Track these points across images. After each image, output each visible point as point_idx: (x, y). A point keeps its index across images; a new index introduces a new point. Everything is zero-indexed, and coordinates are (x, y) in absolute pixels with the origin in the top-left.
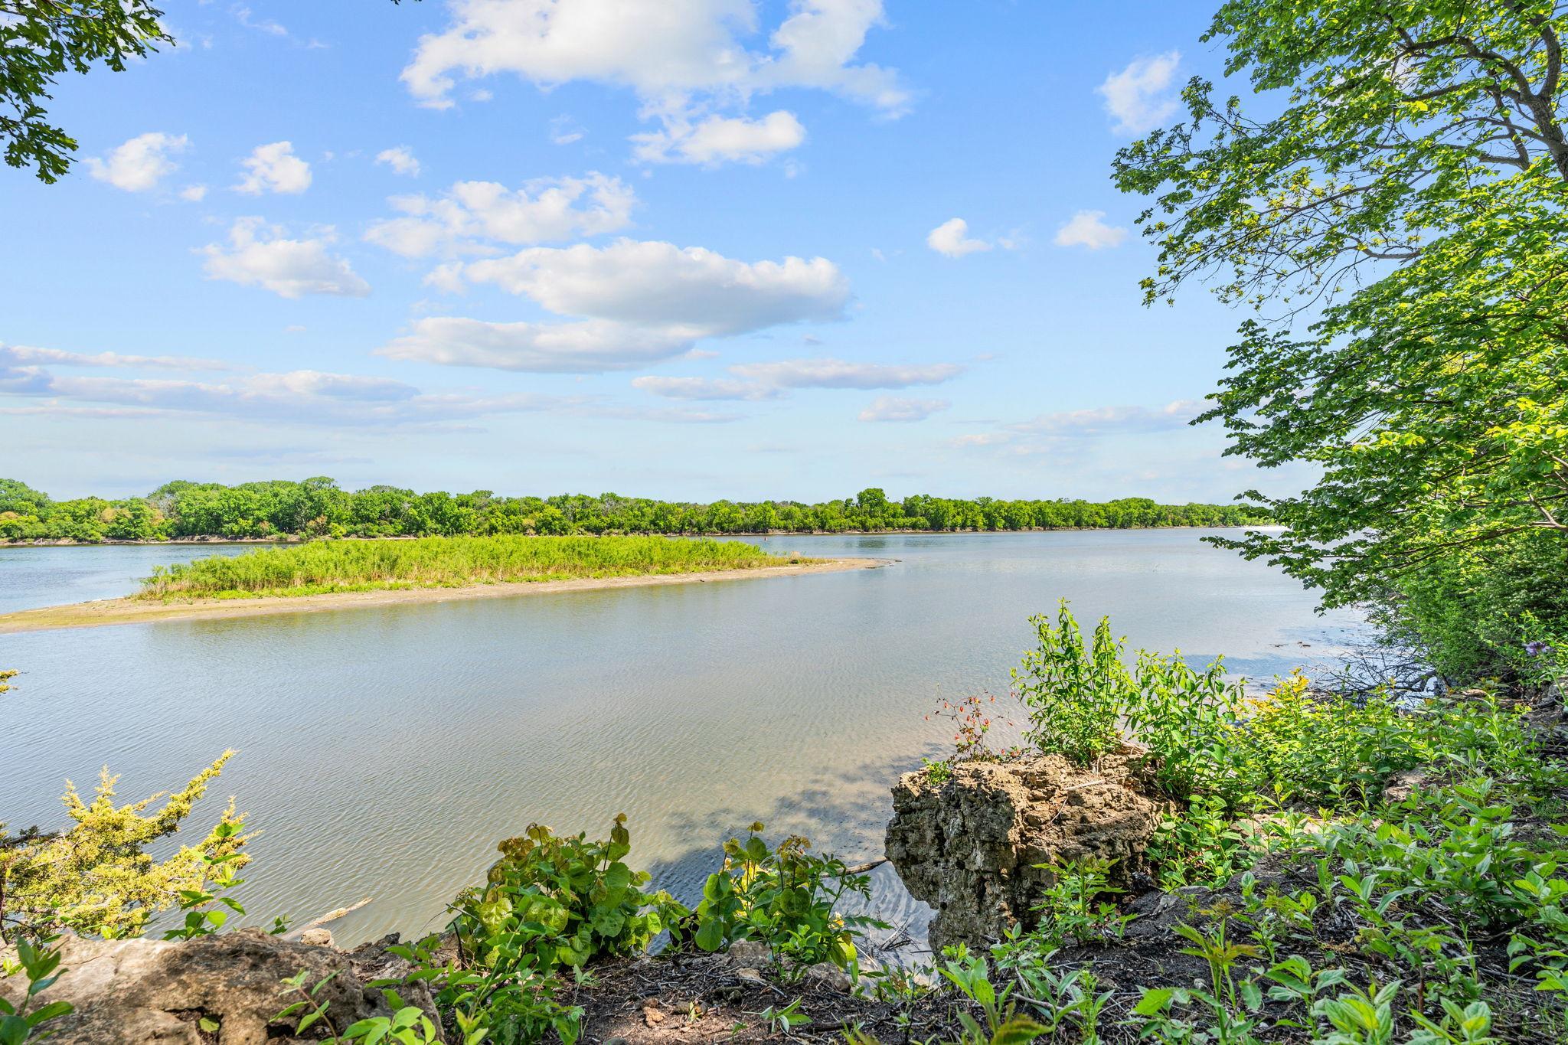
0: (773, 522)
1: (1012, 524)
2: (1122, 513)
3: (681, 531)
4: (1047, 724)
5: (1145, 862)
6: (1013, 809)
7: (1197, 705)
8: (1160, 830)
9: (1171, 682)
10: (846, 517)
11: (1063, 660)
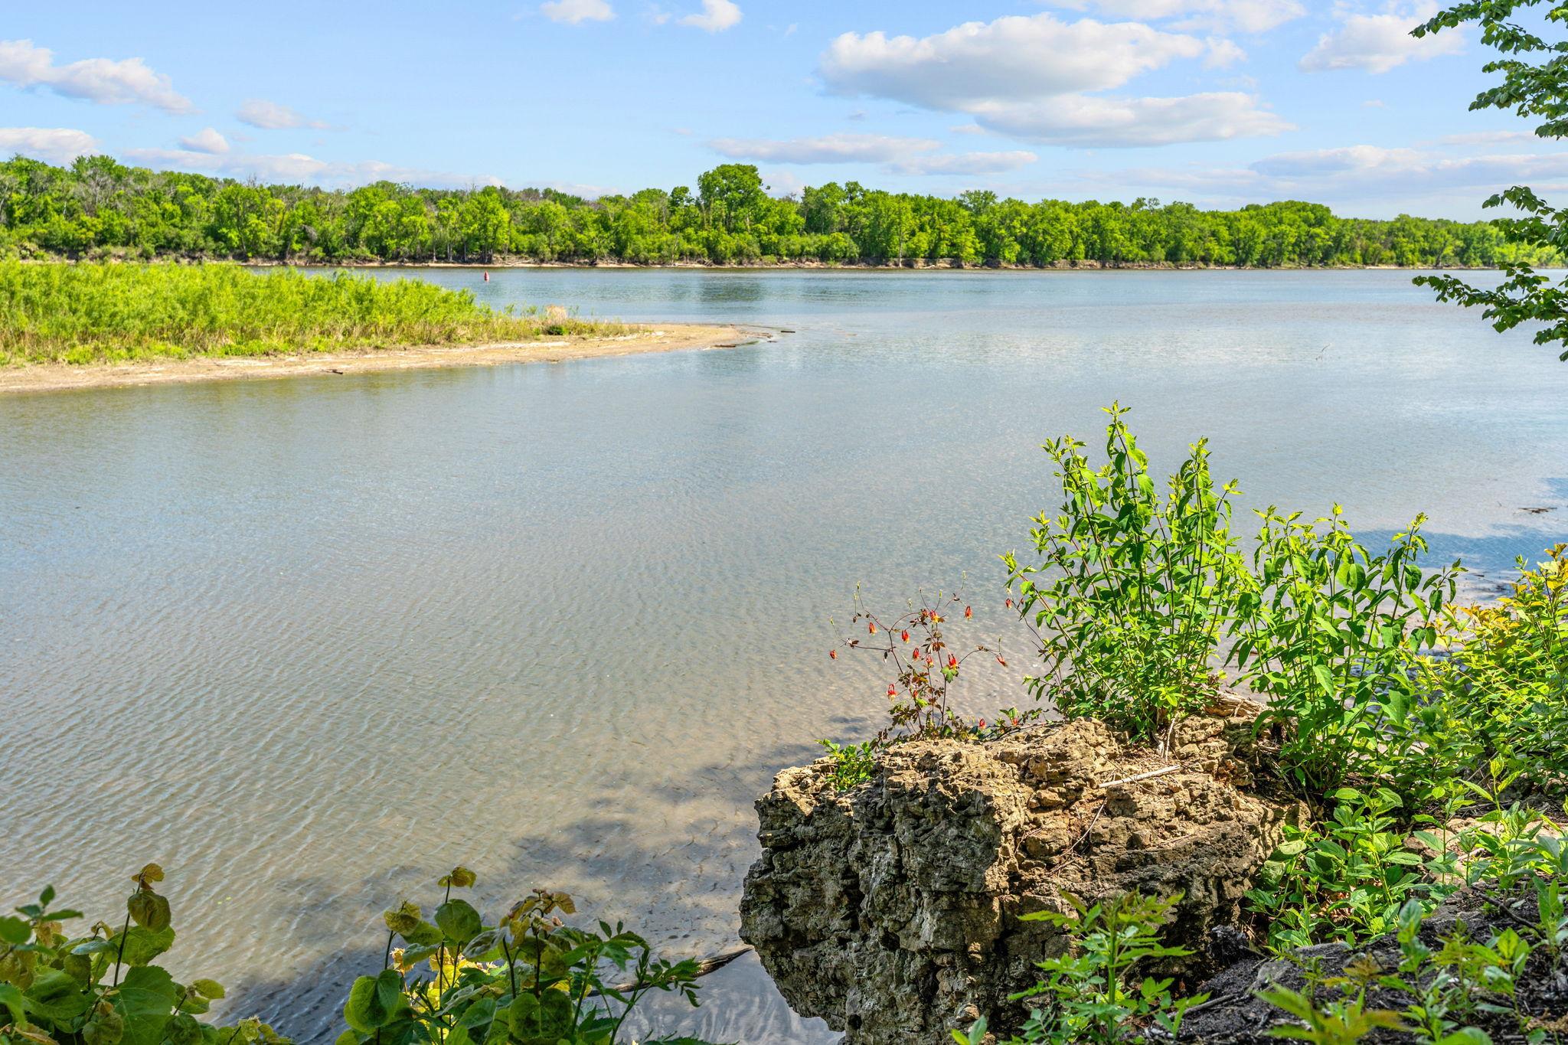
0: (503, 238)
1: (1036, 255)
2: (1263, 233)
3: (282, 254)
4: (1075, 662)
5: (1244, 917)
6: (997, 827)
7: (1367, 616)
8: (1278, 856)
9: (1322, 571)
10: (674, 231)
11: (1113, 534)
